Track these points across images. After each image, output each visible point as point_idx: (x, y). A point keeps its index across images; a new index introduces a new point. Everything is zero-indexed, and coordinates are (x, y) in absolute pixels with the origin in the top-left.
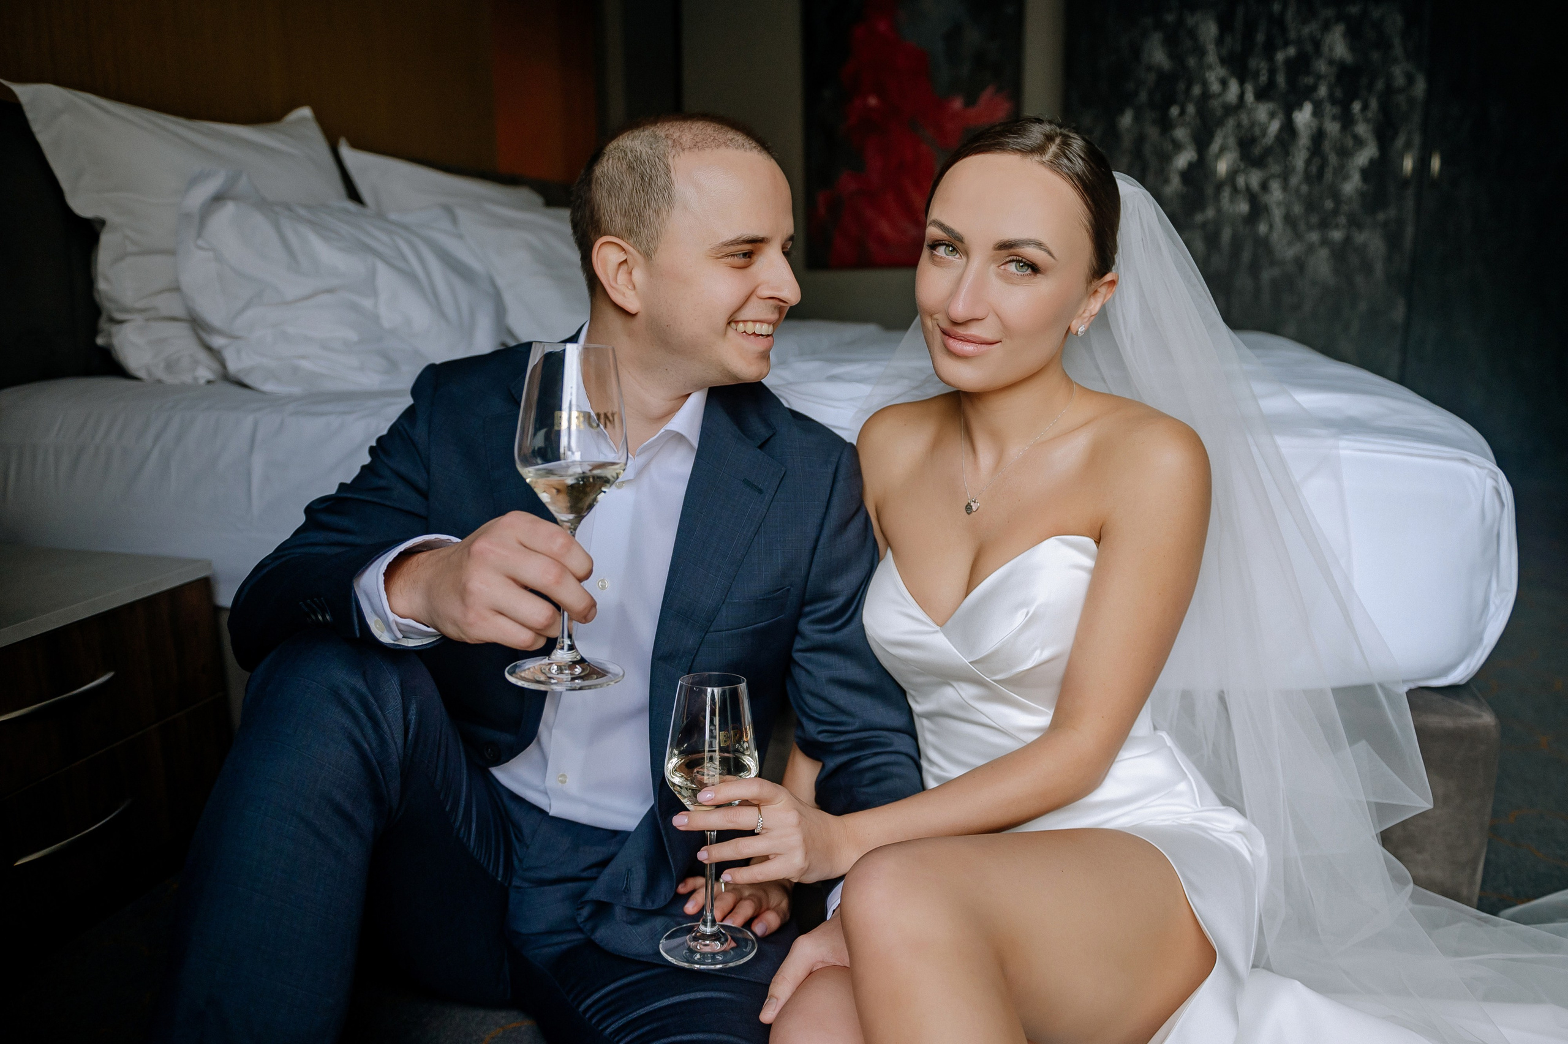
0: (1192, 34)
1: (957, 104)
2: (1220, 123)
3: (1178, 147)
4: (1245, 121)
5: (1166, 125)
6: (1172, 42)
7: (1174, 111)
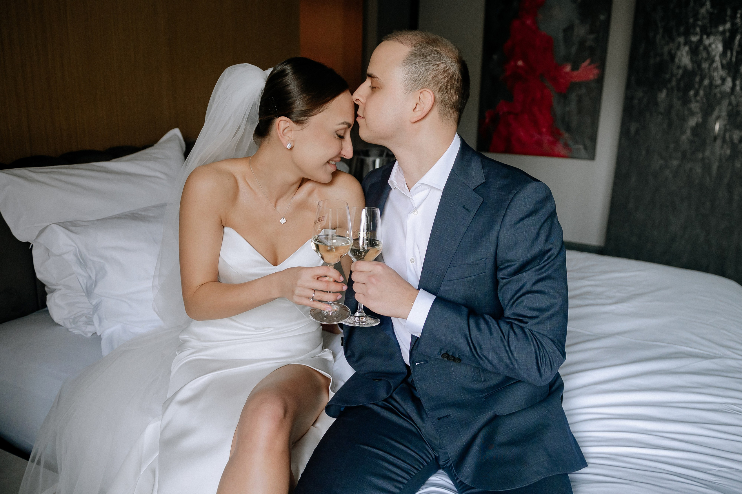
0: (706, 49)
1: (568, 69)
2: (719, 103)
3: (692, 113)
4: (734, 102)
5: (686, 101)
6: (694, 51)
7: (692, 93)
